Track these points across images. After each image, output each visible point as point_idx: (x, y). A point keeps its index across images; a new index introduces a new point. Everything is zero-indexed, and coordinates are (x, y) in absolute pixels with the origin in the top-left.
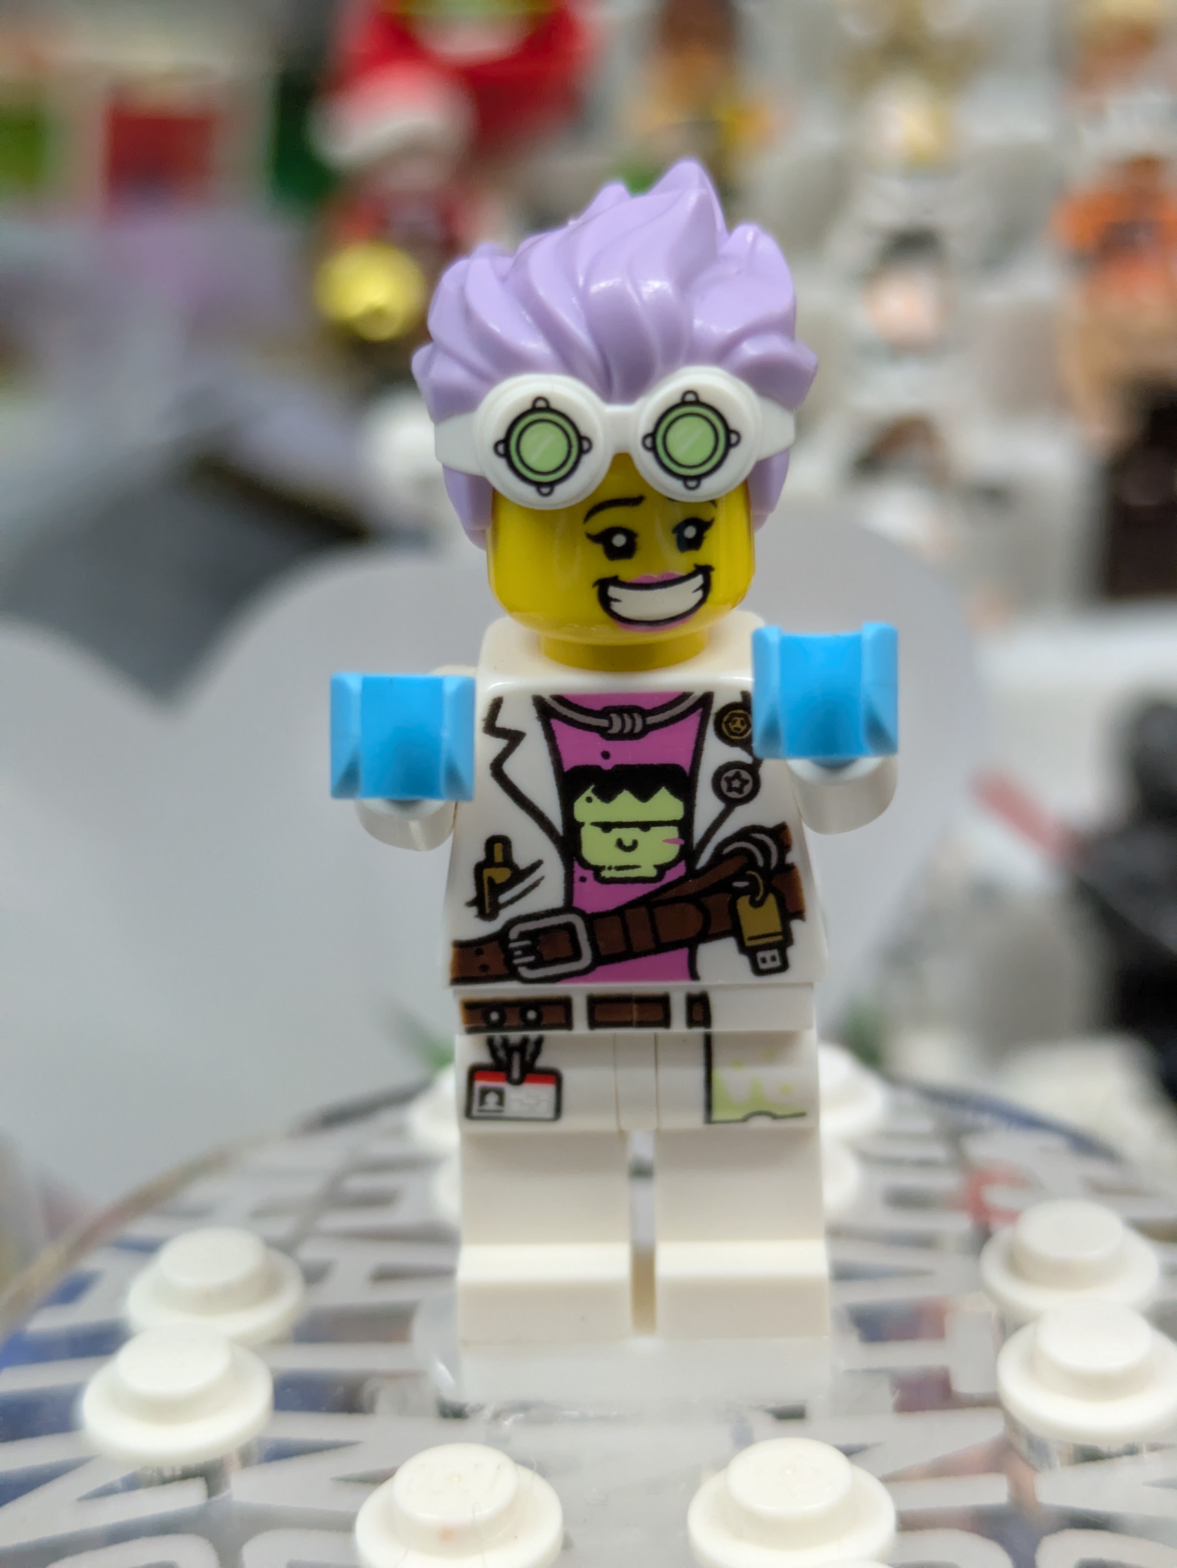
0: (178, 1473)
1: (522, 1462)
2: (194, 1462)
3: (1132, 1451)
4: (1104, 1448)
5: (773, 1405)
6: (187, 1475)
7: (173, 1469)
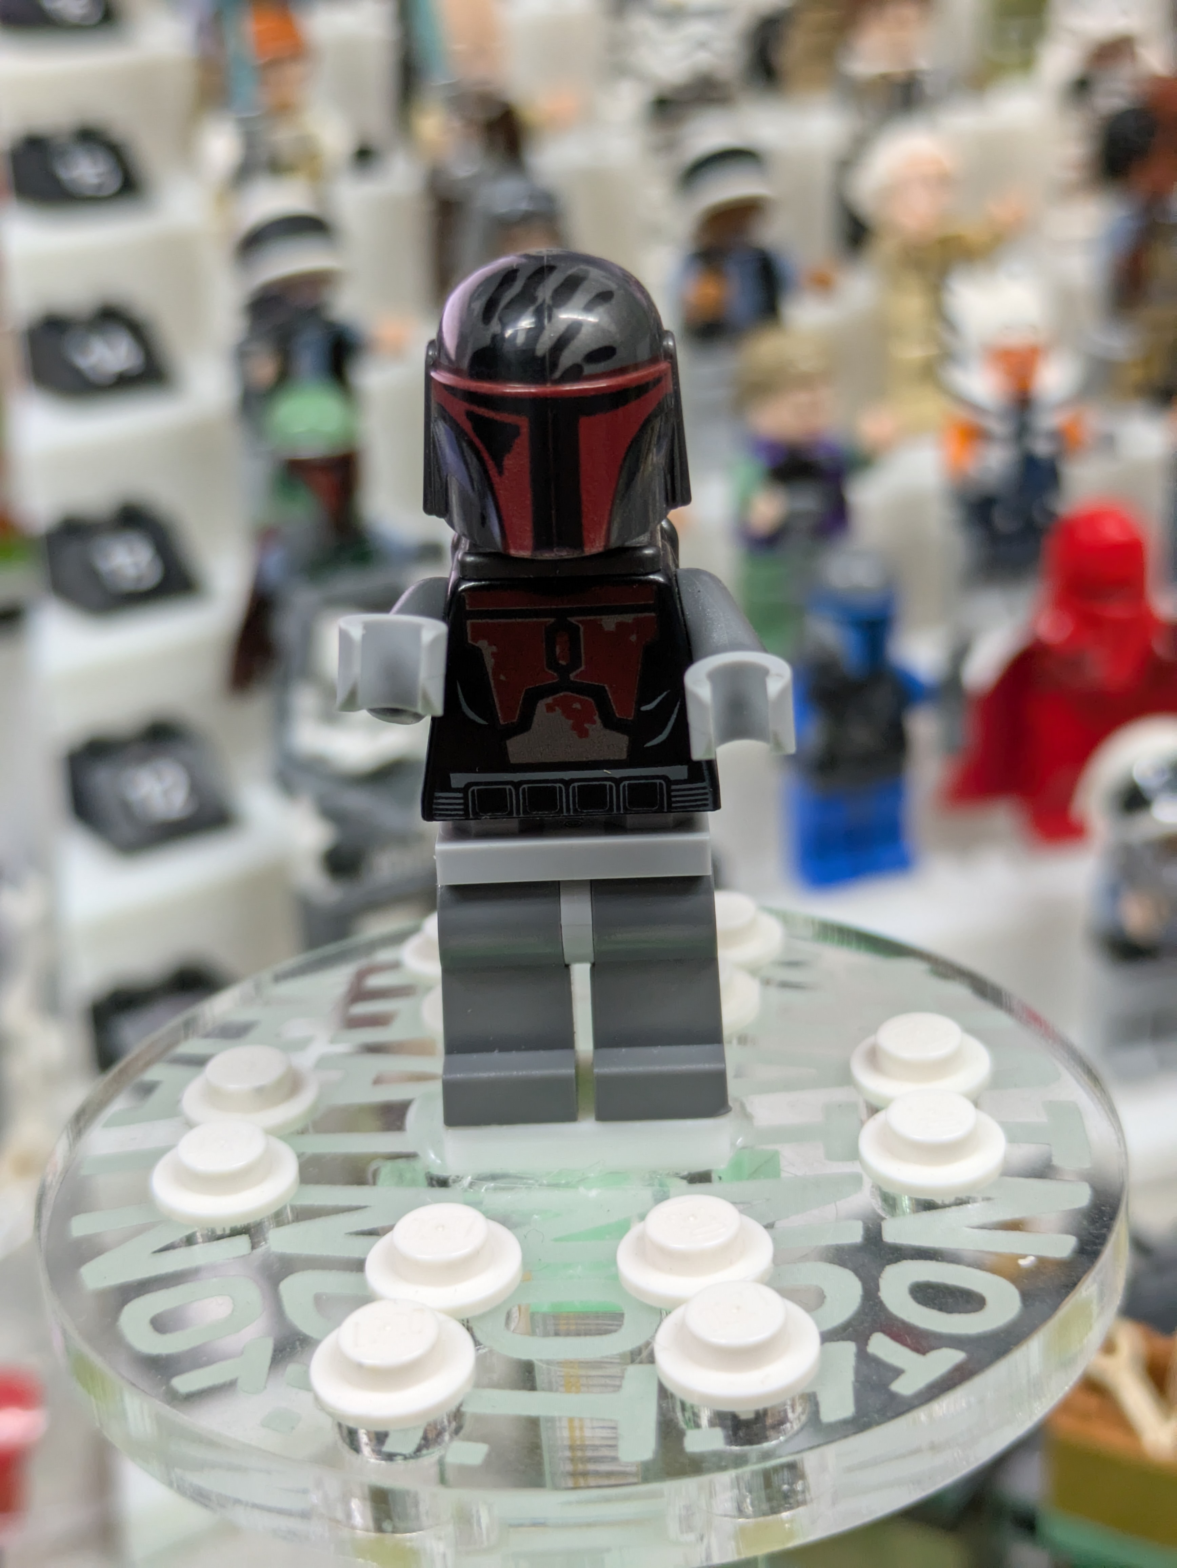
0: (228, 1232)
1: (491, 1216)
2: (239, 1224)
3: (960, 1202)
4: (939, 1201)
5: (685, 1173)
6: (235, 1232)
7: (224, 1230)
